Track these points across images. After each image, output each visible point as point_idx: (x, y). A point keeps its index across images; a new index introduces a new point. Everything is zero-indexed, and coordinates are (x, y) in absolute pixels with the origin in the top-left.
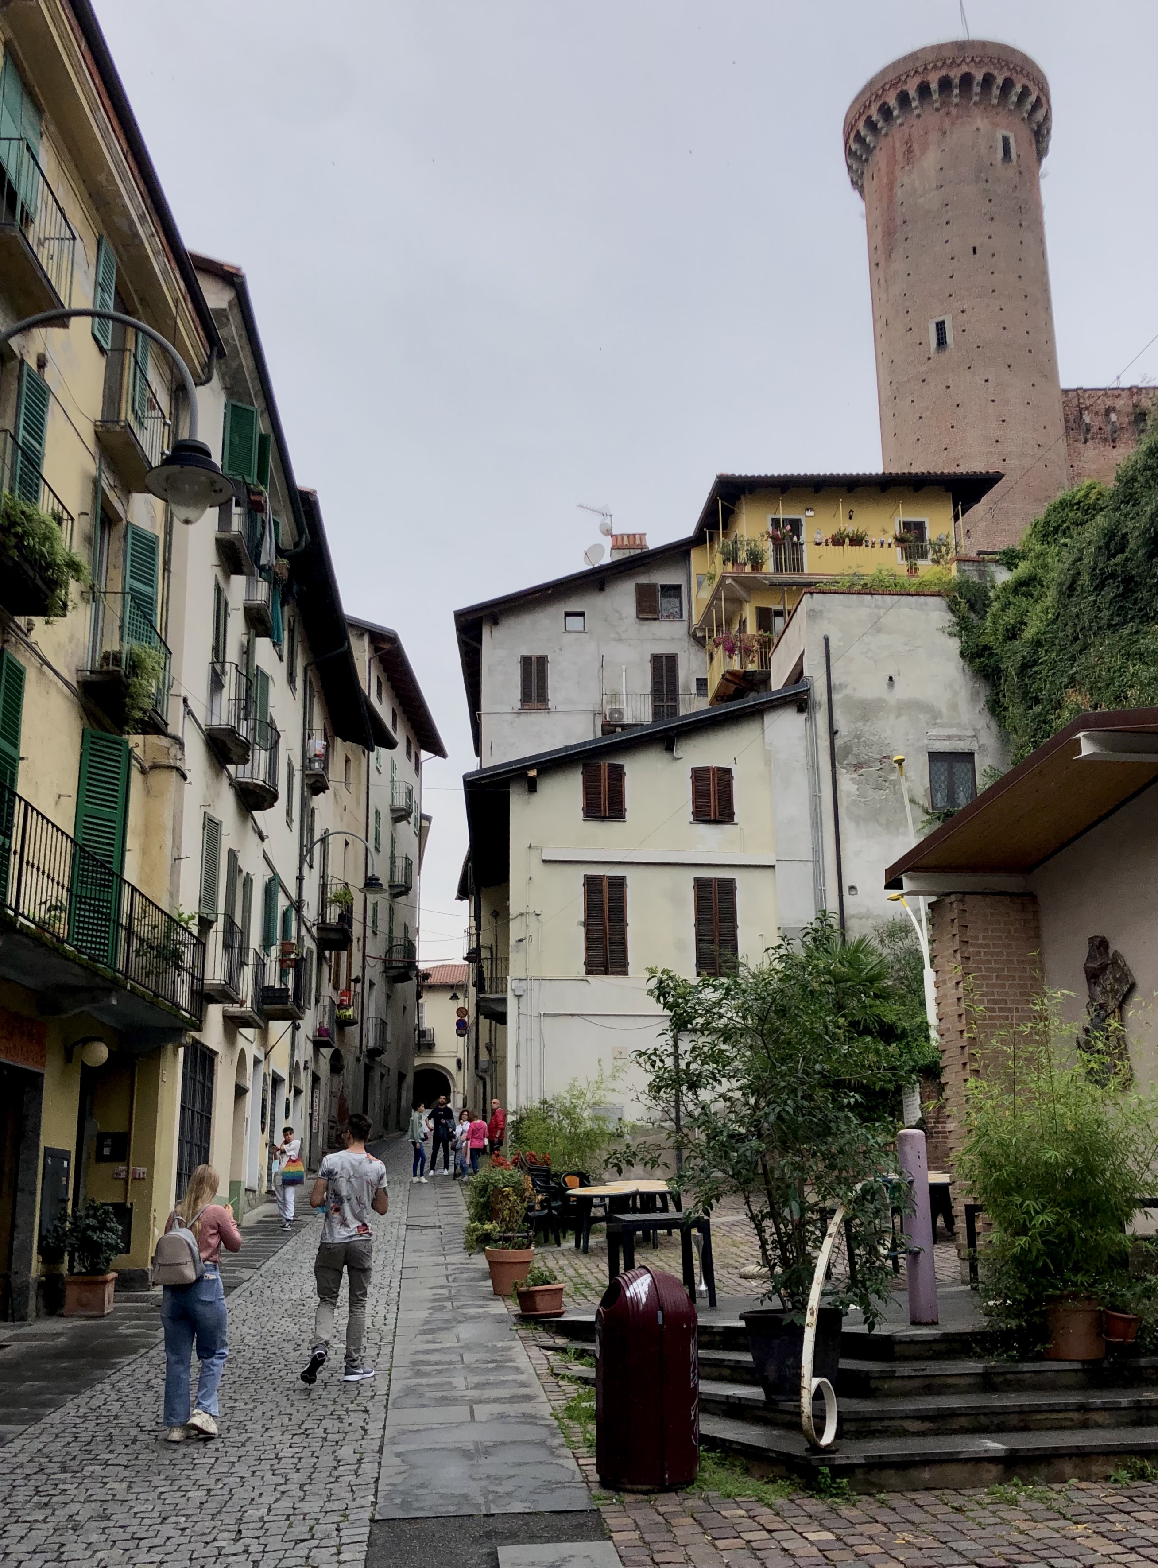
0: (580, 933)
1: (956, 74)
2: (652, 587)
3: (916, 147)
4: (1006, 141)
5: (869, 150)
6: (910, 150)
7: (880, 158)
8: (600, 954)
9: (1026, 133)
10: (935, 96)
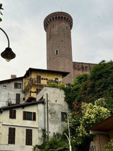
0: (7, 137)
1: (61, 16)
2: (17, 83)
3: (54, 25)
4: (67, 26)
5: (47, 25)
6: (54, 26)
7: (49, 26)
8: (11, 140)
9: (69, 26)
10: (58, 19)
